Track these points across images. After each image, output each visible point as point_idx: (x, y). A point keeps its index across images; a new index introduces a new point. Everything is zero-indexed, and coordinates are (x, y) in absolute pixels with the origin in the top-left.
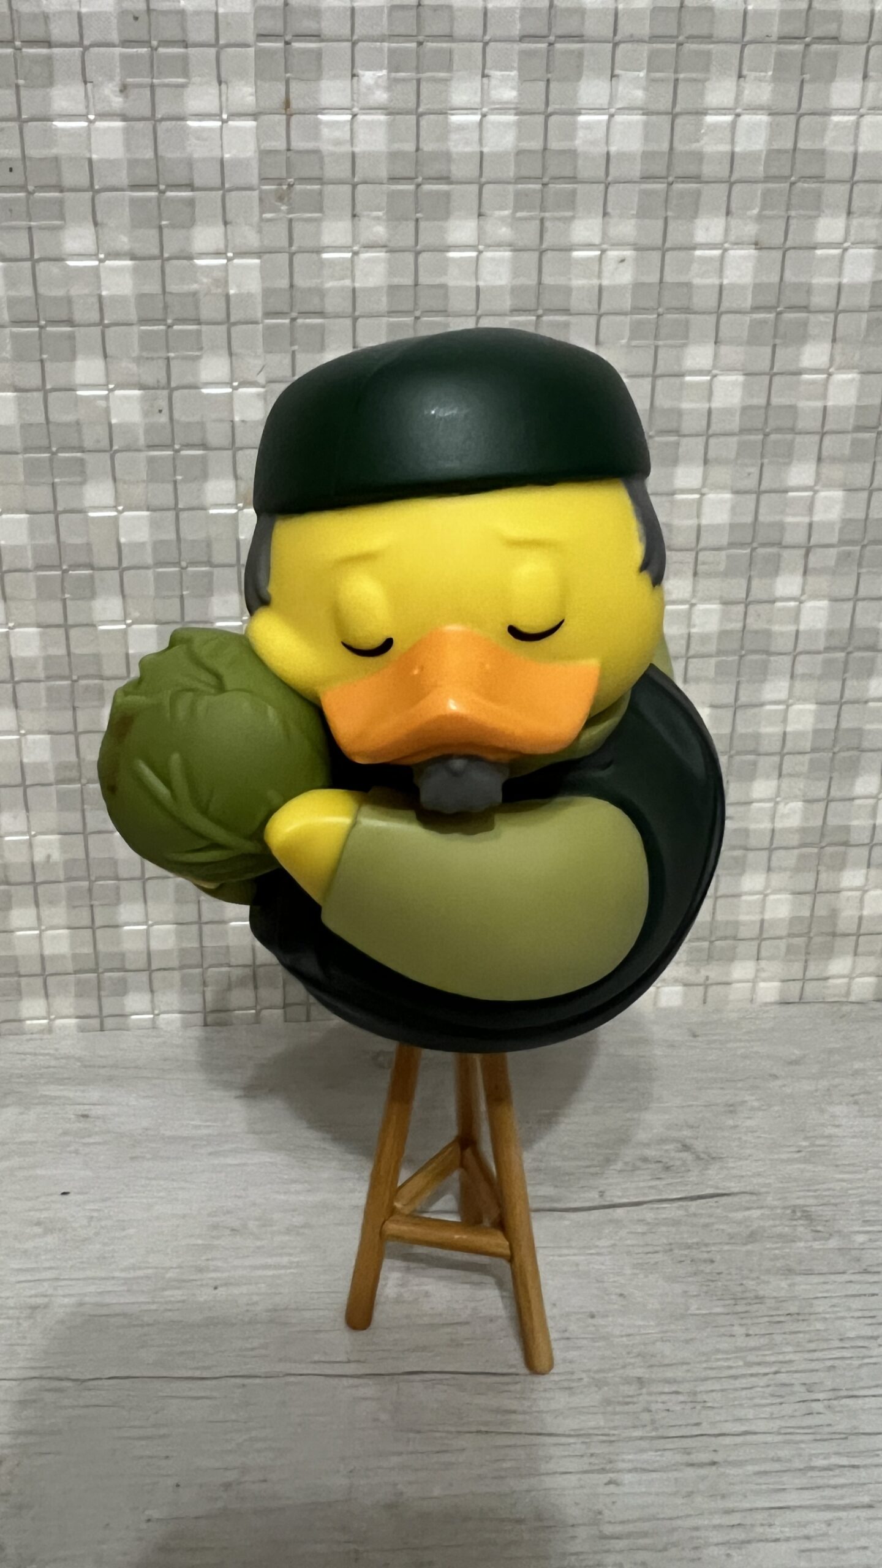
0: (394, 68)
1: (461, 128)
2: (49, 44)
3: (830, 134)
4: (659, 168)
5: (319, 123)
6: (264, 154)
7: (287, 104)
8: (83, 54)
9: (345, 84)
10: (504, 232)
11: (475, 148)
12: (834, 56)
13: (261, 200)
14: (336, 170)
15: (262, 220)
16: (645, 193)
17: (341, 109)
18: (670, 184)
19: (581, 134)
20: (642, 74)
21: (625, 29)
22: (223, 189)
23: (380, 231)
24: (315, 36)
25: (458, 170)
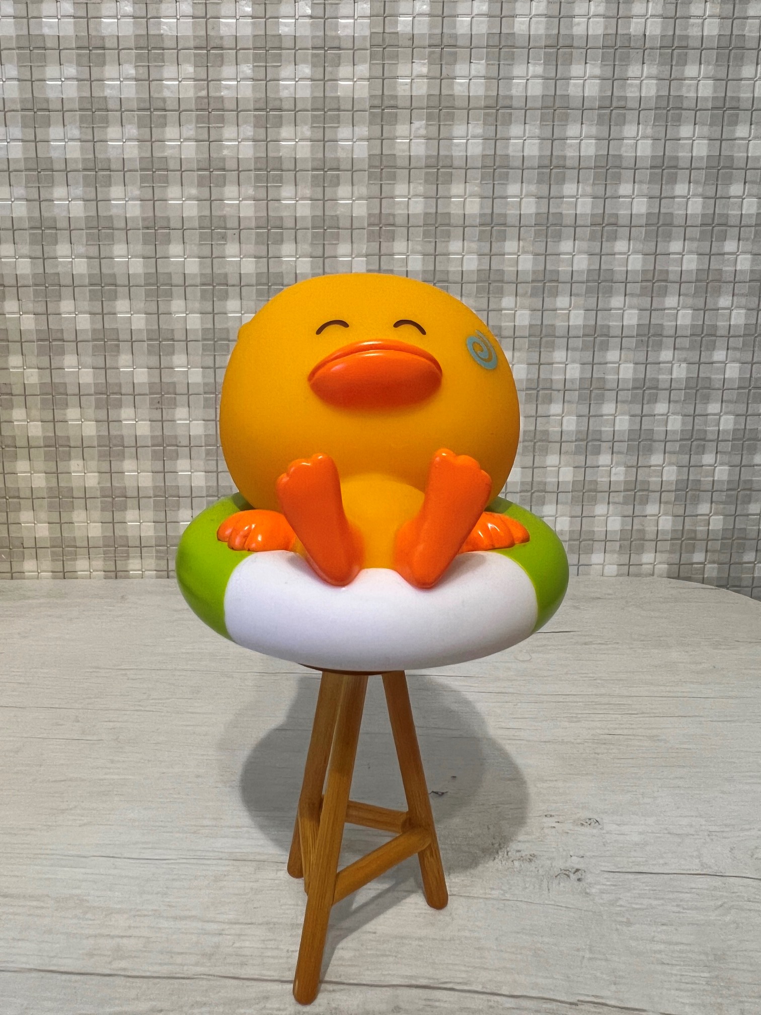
0: (428, 119)
1: (458, 145)
2: (280, 110)
3: (623, 149)
4: (546, 162)
5: (395, 143)
6: (371, 156)
7: (382, 135)
8: (295, 114)
9: (407, 127)
10: (476, 190)
11: (464, 154)
12: (624, 115)
13: (369, 176)
14: (402, 162)
15: (369, 184)
16: (540, 174)
17: (404, 137)
18: (551, 170)
19: (511, 148)
20: (538, 122)
21: (530, 104)
22: (352, 171)
23: (421, 189)
24: (396, 107)
25: (456, 163)
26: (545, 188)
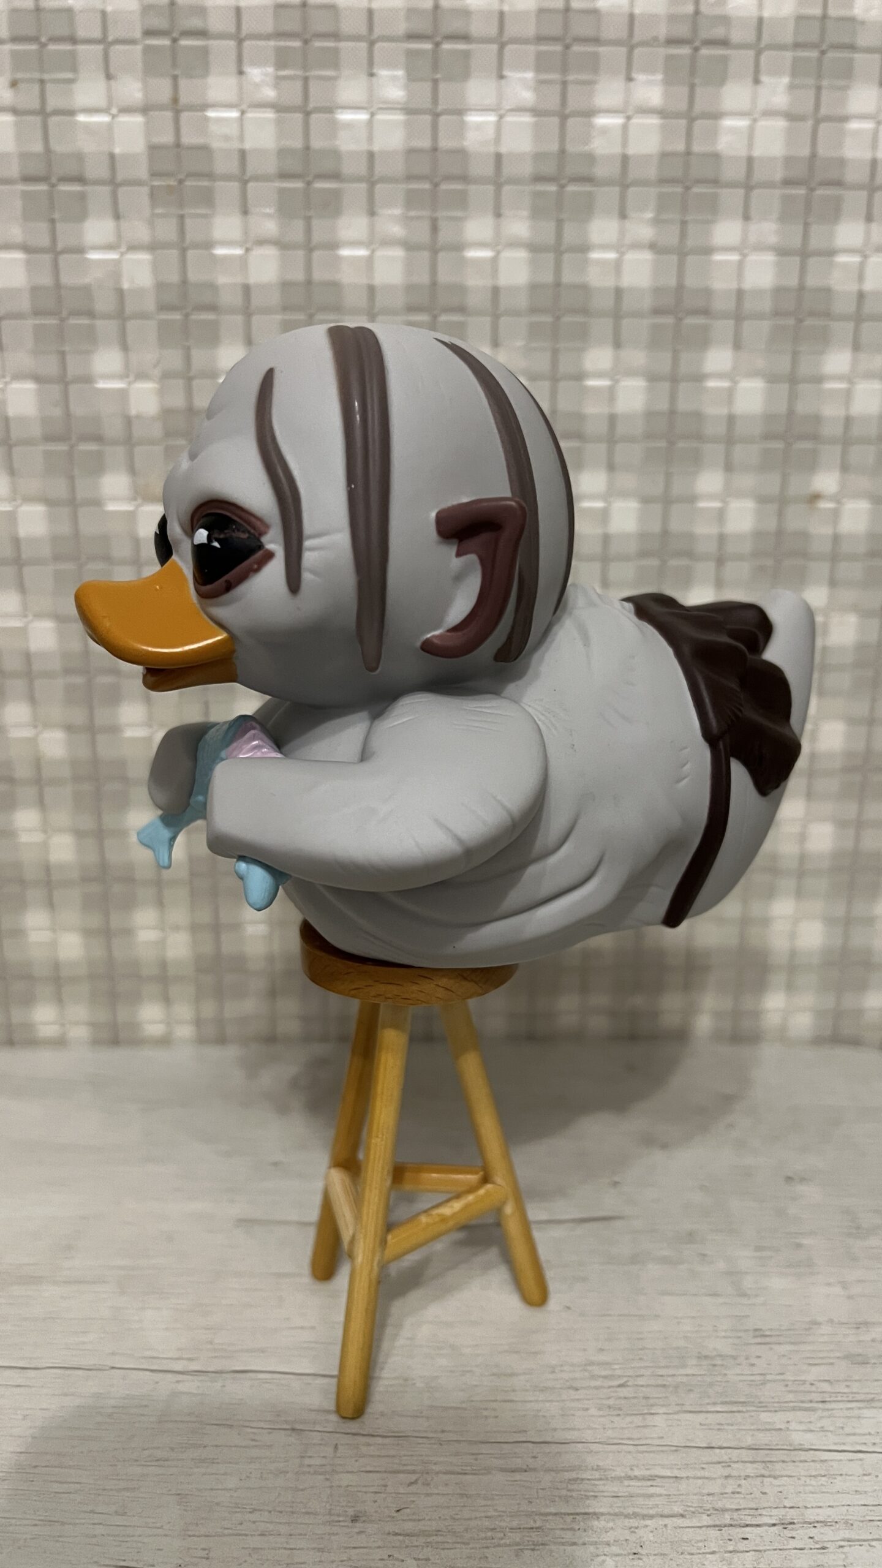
0: (280, 64)
1: (349, 125)
3: (723, 138)
4: (550, 168)
5: (207, 119)
6: (153, 149)
7: (175, 100)
9: (232, 81)
10: (397, 230)
11: (364, 146)
12: (725, 60)
13: (152, 195)
14: (225, 165)
15: (153, 215)
16: (537, 195)
17: (229, 106)
18: (562, 187)
19: (470, 133)
20: (532, 75)
21: (511, 30)
22: (113, 183)
23: (270, 227)
24: (202, 34)
25: (348, 169)
26: (548, 228)
